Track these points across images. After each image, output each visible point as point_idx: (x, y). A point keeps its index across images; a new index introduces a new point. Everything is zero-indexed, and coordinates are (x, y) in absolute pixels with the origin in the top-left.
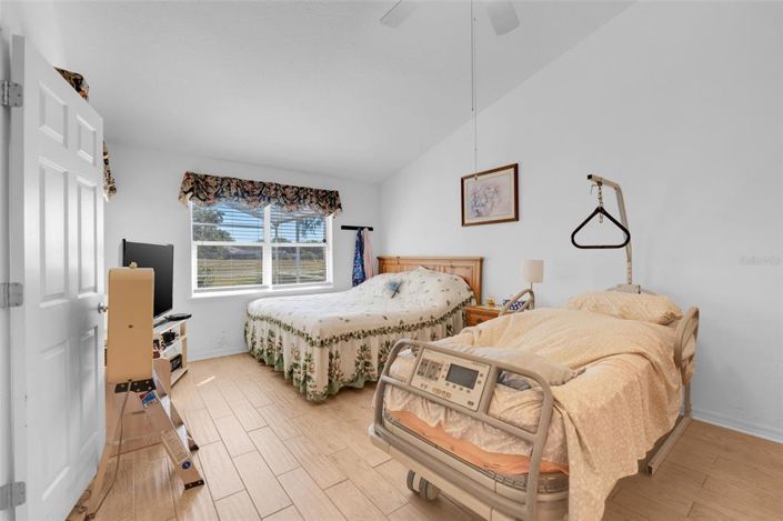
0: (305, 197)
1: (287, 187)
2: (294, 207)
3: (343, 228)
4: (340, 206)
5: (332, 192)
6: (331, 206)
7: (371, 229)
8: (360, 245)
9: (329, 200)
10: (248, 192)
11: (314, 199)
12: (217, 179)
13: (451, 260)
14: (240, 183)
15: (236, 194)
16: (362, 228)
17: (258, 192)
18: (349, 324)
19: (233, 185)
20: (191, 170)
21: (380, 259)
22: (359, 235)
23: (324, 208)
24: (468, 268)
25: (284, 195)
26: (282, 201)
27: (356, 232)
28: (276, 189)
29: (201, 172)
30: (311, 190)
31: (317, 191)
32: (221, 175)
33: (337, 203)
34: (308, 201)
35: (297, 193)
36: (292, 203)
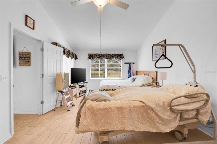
0: (114, 56)
1: (109, 54)
2: (111, 59)
3: (125, 63)
4: (123, 58)
5: (121, 54)
6: (121, 58)
7: (134, 63)
8: (130, 68)
9: (121, 56)
10: (100, 56)
11: (116, 56)
12: (94, 54)
13: (150, 72)
14: (99, 55)
15: (98, 57)
16: (131, 63)
17: (103, 56)
18: (109, 87)
19: (97, 55)
20: (89, 53)
21: (136, 71)
22: (130, 65)
23: (119, 58)
24: (153, 74)
25: (109, 56)
26: (108, 58)
27: (129, 64)
28: (107, 55)
29: (91, 53)
30: (116, 54)
31: (117, 54)
32: (95, 53)
33: (123, 57)
34: (114, 57)
35: (112, 56)
36: (111, 58)
